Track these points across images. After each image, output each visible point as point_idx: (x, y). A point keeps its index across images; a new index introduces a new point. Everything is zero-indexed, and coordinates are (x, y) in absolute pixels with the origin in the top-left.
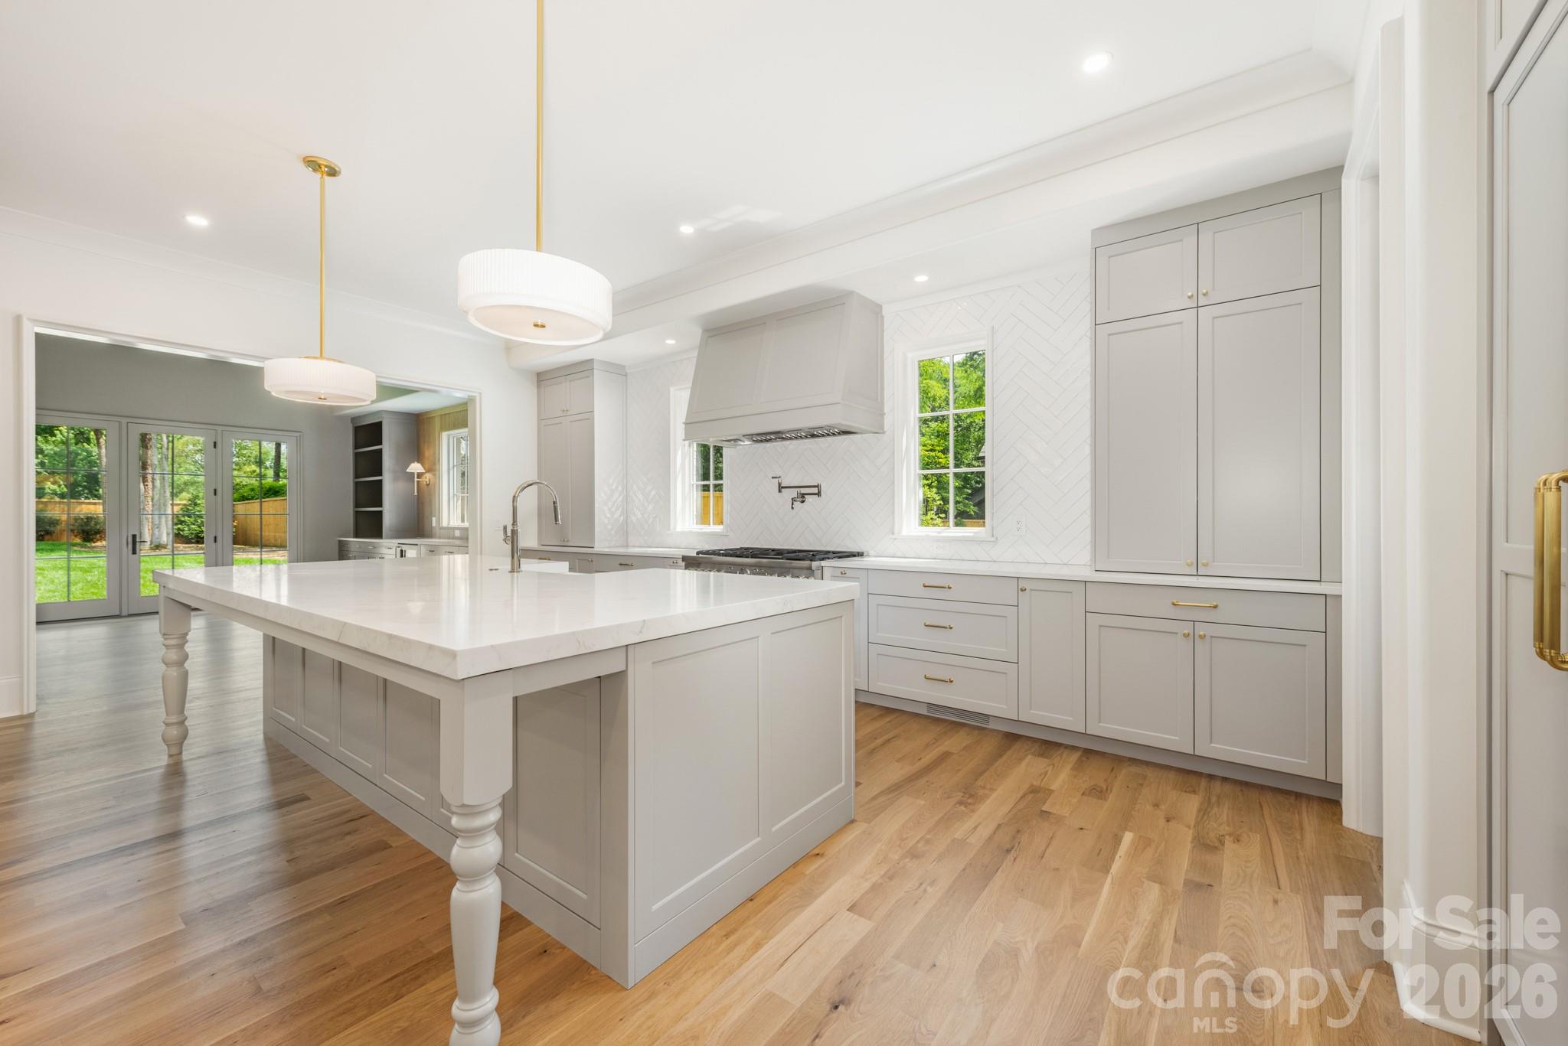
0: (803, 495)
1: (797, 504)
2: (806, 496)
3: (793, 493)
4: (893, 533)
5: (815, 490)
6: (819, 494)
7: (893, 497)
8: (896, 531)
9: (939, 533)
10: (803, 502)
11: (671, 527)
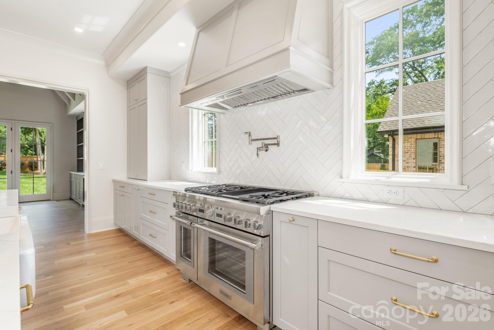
0: (267, 146)
1: (262, 153)
2: (269, 146)
3: (259, 144)
4: (341, 177)
5: (275, 141)
6: (278, 144)
7: (342, 144)
8: (344, 176)
9: (388, 177)
10: (267, 150)
11: (190, 169)
